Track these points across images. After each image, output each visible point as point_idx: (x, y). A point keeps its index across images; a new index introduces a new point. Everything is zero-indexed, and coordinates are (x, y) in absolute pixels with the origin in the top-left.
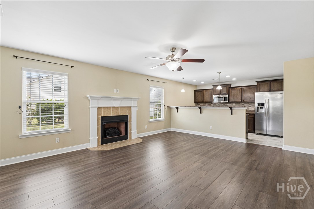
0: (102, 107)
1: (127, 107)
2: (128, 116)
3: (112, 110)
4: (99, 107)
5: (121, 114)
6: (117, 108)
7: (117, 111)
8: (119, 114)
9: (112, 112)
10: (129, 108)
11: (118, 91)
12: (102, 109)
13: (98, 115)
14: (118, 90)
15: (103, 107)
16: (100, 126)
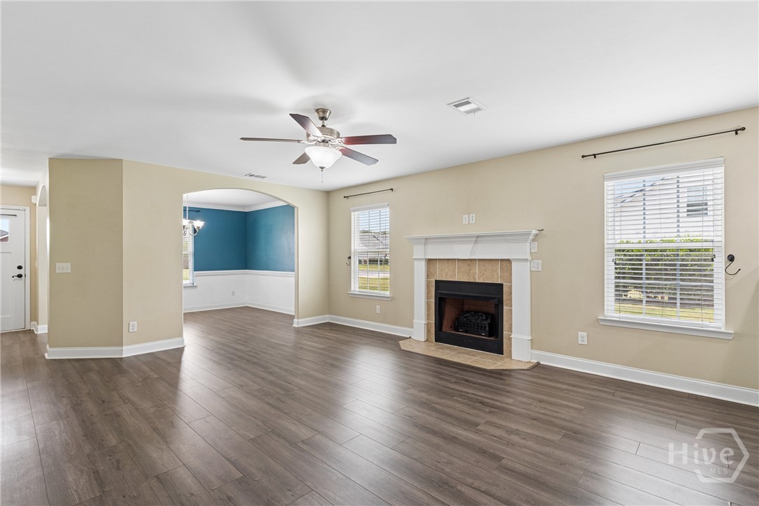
0: (436, 260)
1: (498, 260)
2: (501, 286)
3: (459, 268)
4: (429, 260)
5: (479, 278)
6: (469, 262)
7: (469, 270)
8: (474, 278)
9: (459, 272)
10: (504, 263)
11: (474, 218)
12: (438, 265)
13: (428, 276)
14: (474, 215)
15: (440, 260)
16: (434, 300)
